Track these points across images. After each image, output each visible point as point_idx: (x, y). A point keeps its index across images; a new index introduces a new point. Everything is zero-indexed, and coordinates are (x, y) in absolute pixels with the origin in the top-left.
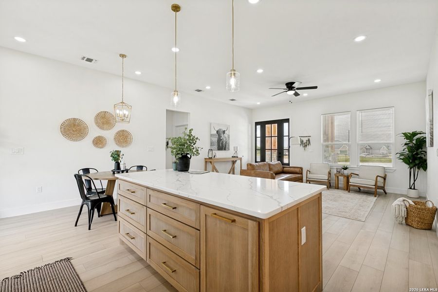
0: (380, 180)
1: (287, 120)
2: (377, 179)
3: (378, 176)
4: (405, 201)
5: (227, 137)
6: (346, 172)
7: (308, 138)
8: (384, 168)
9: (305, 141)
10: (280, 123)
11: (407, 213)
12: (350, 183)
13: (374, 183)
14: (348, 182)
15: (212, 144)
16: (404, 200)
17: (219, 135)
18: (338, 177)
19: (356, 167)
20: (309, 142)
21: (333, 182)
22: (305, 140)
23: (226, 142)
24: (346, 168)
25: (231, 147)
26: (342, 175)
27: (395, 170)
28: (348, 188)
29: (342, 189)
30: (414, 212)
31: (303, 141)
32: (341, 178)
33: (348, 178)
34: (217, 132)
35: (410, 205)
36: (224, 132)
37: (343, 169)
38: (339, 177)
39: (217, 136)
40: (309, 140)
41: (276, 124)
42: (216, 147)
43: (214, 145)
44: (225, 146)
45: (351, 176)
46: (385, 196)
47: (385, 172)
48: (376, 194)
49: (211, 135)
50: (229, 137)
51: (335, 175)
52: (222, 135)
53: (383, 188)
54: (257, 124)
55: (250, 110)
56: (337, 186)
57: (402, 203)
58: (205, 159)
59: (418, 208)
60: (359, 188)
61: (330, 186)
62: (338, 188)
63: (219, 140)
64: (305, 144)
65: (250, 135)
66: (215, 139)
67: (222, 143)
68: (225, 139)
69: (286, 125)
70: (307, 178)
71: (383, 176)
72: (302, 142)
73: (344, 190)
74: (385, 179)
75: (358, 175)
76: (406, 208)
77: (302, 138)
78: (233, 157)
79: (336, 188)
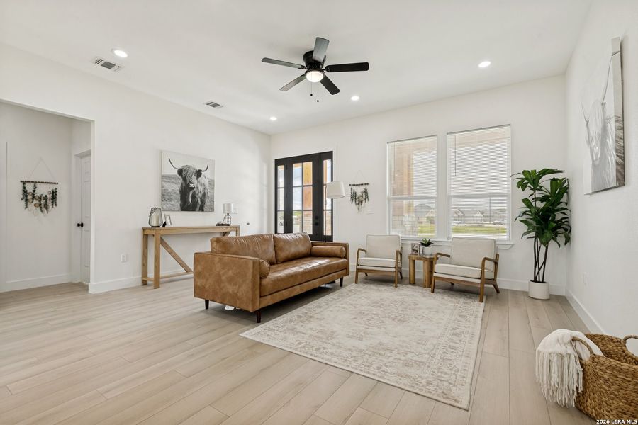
0: (490, 265)
1: (329, 155)
2: (483, 265)
3: (485, 259)
4: (577, 343)
5: (207, 185)
6: (428, 251)
7: (364, 187)
8: (495, 241)
9: (359, 194)
10: (318, 160)
11: (584, 378)
12: (435, 275)
13: (477, 273)
14: (431, 270)
15: (165, 196)
16: (574, 340)
17: (185, 179)
18: (414, 261)
19: (446, 240)
20: (367, 195)
21: (406, 270)
22: (359, 190)
23: (204, 194)
24: (427, 244)
25: (218, 205)
26: (422, 257)
27: (513, 245)
28: (431, 283)
29: (419, 285)
30: (606, 381)
31: (355, 193)
32: (420, 263)
33: (431, 263)
34: (180, 172)
35: (593, 357)
36: (199, 173)
37: (423, 244)
38: (416, 261)
39: (181, 181)
40: (366, 191)
41: (311, 163)
42: (177, 203)
43: (170, 200)
44: (203, 202)
45: (438, 259)
46: (497, 298)
47: (496, 249)
48: (483, 295)
49: (163, 177)
50: (212, 183)
51: (409, 257)
52: (194, 179)
53: (493, 281)
54: (278, 162)
55: (265, 136)
56: (412, 279)
57: (570, 350)
58: (144, 229)
59: (620, 371)
60: (452, 284)
61: (402, 278)
62: (413, 282)
63: (186, 190)
64: (360, 199)
65: (265, 183)
66: (175, 188)
67: (194, 197)
68: (201, 188)
69: (327, 163)
70: (358, 265)
71: (493, 257)
72: (354, 195)
73: (425, 287)
74: (496, 264)
75: (449, 256)
76: (582, 365)
77: (354, 188)
78: (218, 225)
79: (410, 284)
